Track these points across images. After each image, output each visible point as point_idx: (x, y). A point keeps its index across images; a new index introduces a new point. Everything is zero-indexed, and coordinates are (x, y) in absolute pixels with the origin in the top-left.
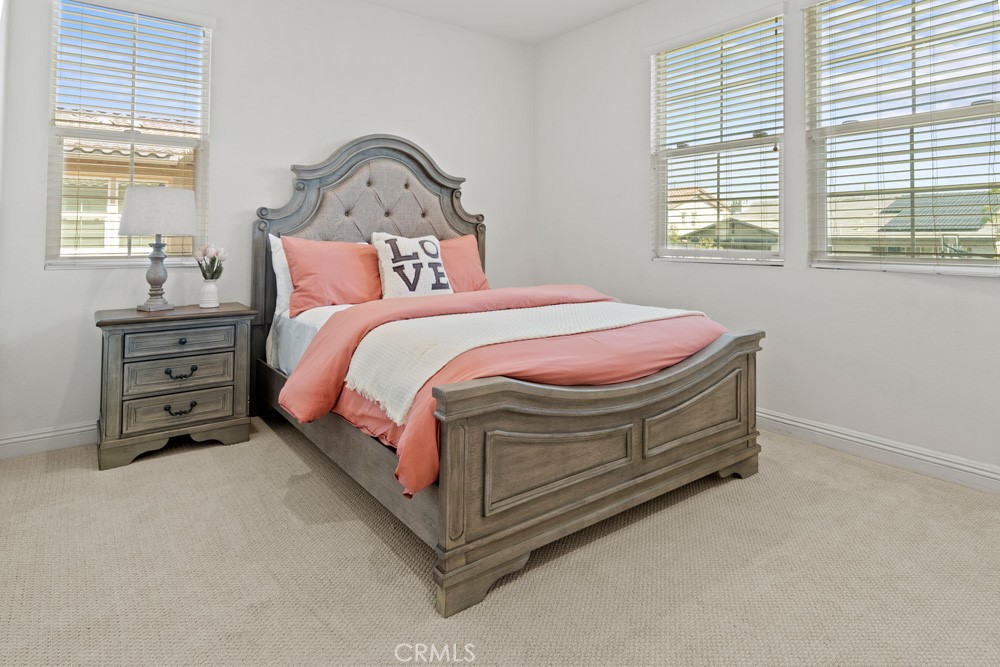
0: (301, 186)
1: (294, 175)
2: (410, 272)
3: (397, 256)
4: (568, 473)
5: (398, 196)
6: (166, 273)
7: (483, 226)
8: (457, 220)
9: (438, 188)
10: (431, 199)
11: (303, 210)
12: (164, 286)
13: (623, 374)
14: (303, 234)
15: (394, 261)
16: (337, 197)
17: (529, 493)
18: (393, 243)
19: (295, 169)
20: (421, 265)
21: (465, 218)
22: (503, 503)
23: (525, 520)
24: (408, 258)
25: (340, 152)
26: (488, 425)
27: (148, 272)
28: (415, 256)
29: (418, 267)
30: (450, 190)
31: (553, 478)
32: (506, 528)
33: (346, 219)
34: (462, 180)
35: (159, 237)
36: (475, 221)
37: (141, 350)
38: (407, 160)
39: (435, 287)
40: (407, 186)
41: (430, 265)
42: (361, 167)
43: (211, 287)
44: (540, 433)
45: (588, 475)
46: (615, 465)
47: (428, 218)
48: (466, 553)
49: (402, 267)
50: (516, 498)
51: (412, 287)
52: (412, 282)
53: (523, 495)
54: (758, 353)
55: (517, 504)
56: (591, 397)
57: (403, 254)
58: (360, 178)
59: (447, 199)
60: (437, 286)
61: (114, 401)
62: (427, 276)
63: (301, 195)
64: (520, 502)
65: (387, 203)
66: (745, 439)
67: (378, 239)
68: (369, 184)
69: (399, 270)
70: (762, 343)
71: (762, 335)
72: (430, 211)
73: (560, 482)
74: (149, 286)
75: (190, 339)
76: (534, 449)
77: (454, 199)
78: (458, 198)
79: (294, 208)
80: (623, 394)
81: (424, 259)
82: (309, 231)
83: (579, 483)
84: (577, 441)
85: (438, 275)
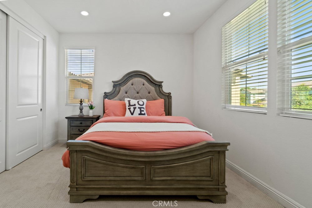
0: (115, 86)
1: (113, 83)
2: (132, 110)
3: (130, 105)
4: (115, 175)
5: (141, 88)
6: (83, 108)
7: (171, 96)
8: (161, 94)
9: (155, 85)
10: (152, 88)
11: (115, 93)
12: (83, 110)
13: (142, 148)
14: (114, 99)
15: (129, 106)
16: (123, 89)
17: (98, 178)
18: (129, 101)
19: (113, 82)
20: (136, 108)
21: (164, 94)
22: (89, 178)
23: (97, 185)
24: (132, 106)
25: (124, 77)
26: (84, 154)
27: (80, 107)
28: (135, 105)
29: (135, 108)
30: (158, 85)
31: (109, 176)
32: (91, 185)
33: (126, 94)
34: (162, 82)
35: (81, 99)
36: (168, 95)
37: (73, 124)
38: (144, 77)
39: (139, 114)
40: (144, 85)
41: (139, 108)
42: (130, 80)
43: (91, 111)
44: (103, 160)
45: (124, 178)
46: (136, 178)
47: (150, 94)
48: (77, 188)
49: (130, 108)
50: (93, 178)
51: (132, 114)
52: (132, 112)
53: (96, 178)
54: (226, 151)
55: (93, 179)
56: (122, 153)
57: (131, 104)
58: (130, 83)
59: (158, 88)
60: (140, 114)
61: (69, 134)
62: (137, 111)
63: (115, 88)
64: (94, 179)
65: (137, 90)
66: (218, 187)
67: (126, 100)
68: (132, 85)
69: (129, 109)
70: (228, 147)
71: (229, 144)
72: (151, 92)
73: (111, 177)
74: (80, 110)
75: (83, 123)
76: (101, 165)
77: (160, 88)
78: (161, 88)
79: (113, 92)
80: (137, 155)
81: (137, 106)
82: (116, 98)
83: (119, 180)
84: (118, 166)
85: (141, 111)
